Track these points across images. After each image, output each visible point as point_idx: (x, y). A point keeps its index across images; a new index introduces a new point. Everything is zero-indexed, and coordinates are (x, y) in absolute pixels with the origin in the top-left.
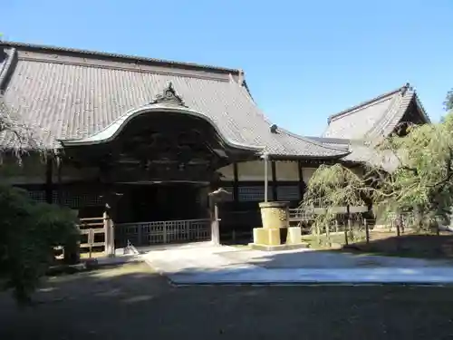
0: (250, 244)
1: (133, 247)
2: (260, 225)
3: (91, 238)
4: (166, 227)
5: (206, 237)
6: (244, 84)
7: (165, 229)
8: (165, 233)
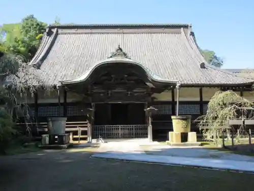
0: (167, 141)
1: (101, 139)
2: (172, 130)
3: (80, 132)
4: (120, 129)
5: (145, 135)
6: (192, 34)
7: (120, 130)
8: (120, 132)
